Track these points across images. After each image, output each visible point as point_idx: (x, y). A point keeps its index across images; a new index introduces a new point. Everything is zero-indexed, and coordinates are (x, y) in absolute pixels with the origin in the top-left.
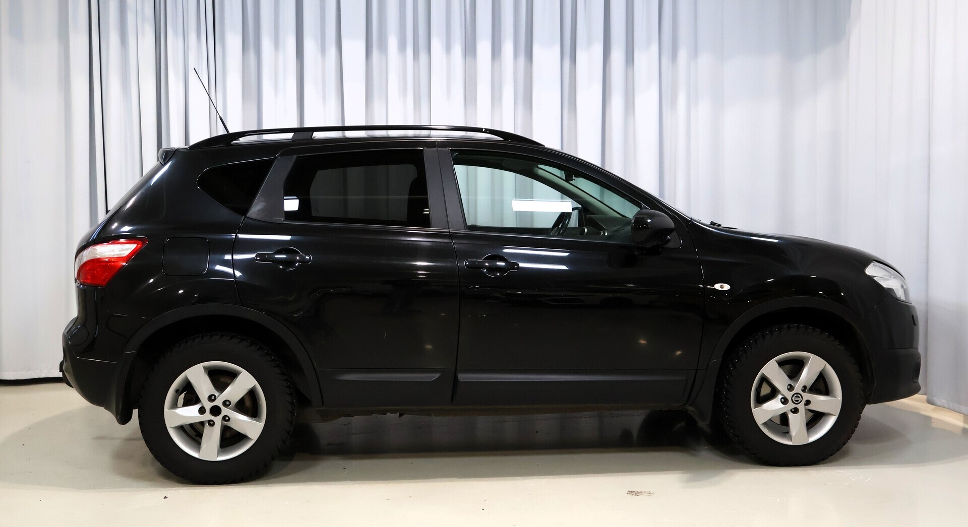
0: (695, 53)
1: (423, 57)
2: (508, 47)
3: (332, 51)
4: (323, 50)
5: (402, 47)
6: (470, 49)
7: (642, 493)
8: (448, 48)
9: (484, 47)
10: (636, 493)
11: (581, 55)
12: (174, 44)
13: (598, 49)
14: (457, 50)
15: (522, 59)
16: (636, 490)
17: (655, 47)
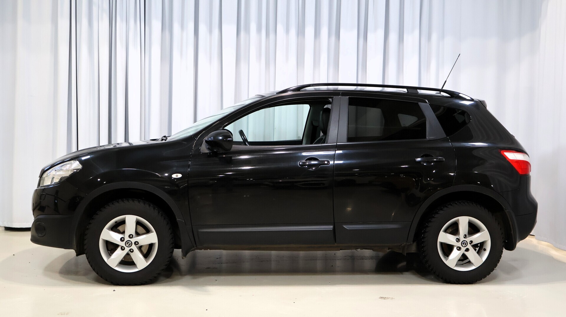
0: (442, 36)
1: (272, 36)
2: (324, 31)
3: (216, 31)
4: (210, 31)
5: (259, 30)
6: (301, 32)
7: (388, 298)
8: (287, 31)
9: (310, 31)
10: (385, 298)
11: (370, 36)
12: (120, 26)
13: (381, 33)
14: (293, 32)
15: (333, 38)
16: (384, 296)
17: (417, 32)
